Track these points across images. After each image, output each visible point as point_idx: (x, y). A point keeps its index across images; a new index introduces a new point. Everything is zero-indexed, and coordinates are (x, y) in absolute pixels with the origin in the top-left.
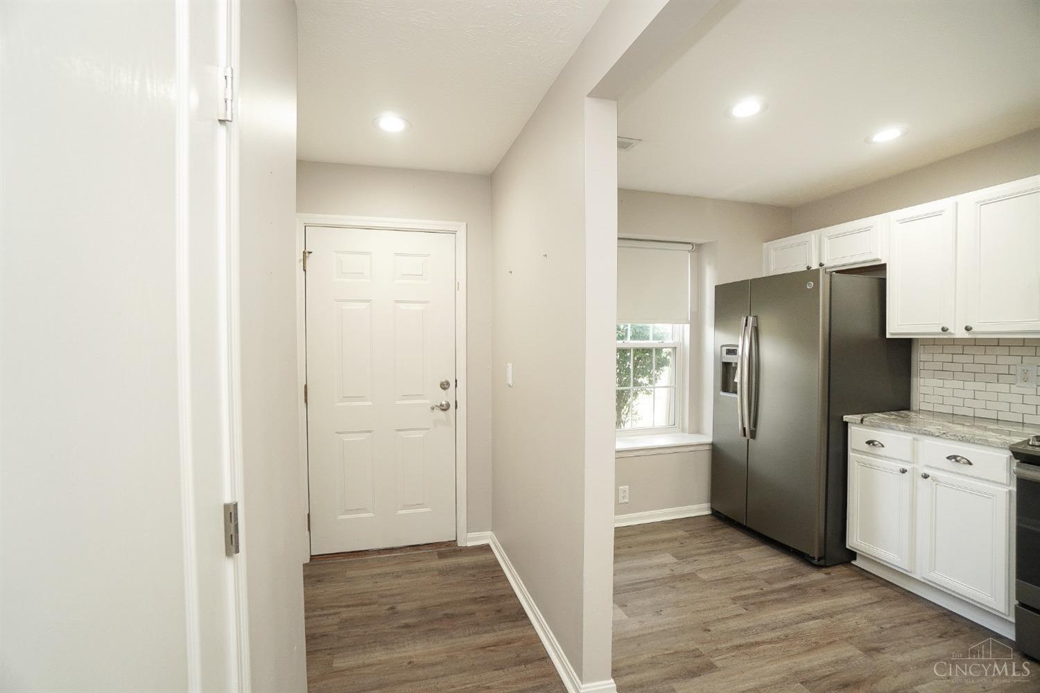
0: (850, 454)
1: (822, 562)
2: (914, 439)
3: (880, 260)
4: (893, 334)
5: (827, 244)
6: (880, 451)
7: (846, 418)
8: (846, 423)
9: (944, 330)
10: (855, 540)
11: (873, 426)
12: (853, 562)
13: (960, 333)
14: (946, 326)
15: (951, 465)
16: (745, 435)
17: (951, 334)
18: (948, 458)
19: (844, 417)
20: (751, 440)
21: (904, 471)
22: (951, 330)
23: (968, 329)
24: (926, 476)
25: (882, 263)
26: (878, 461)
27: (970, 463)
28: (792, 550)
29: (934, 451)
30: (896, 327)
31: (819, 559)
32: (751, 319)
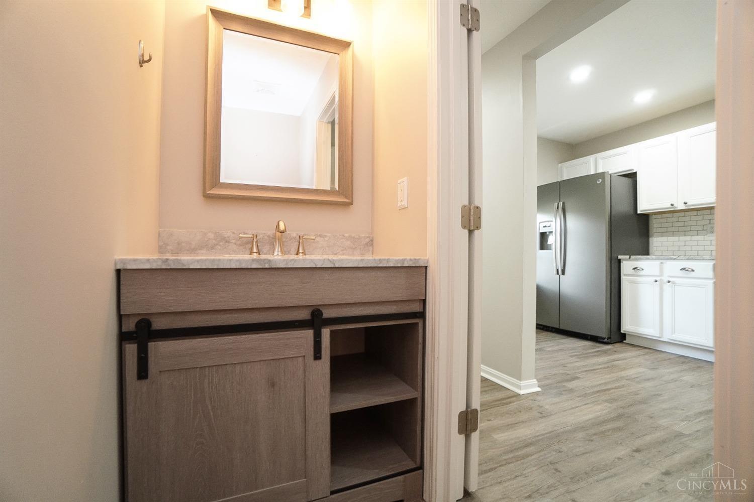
0: (623, 277)
1: (609, 341)
2: (661, 263)
3: (633, 170)
4: (641, 211)
5: (600, 162)
6: (642, 273)
7: (620, 257)
8: (619, 261)
9: (672, 205)
10: (626, 327)
11: (637, 260)
12: (625, 341)
13: (681, 207)
14: (673, 203)
15: (683, 273)
16: (558, 273)
17: (675, 207)
18: (681, 270)
19: (619, 256)
20: (561, 276)
21: (656, 281)
22: (675, 205)
23: (685, 203)
24: (669, 282)
25: (634, 171)
26: (639, 279)
27: (693, 271)
28: (589, 338)
29: (672, 267)
30: (643, 206)
31: (608, 339)
32: (561, 204)
